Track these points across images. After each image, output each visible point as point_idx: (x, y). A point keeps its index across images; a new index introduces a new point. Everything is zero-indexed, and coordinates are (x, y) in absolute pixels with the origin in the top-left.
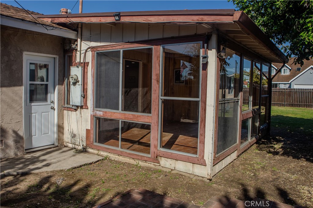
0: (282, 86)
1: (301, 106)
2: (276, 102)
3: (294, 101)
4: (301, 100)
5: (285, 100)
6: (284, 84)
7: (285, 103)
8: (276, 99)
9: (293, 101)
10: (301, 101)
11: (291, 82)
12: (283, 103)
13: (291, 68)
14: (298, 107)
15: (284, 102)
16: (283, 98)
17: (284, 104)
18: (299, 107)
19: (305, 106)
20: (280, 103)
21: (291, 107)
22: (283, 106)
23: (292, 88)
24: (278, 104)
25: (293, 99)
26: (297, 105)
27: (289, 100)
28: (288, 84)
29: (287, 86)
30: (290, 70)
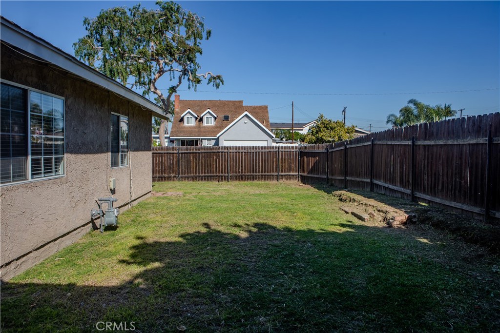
0: (205, 144)
1: (256, 179)
2: (213, 173)
3: (245, 169)
4: (256, 167)
5: (229, 168)
6: (208, 140)
7: (230, 175)
8: (213, 168)
9: (242, 170)
10: (256, 169)
11: (219, 137)
12: (226, 175)
13: (216, 116)
14: (251, 180)
15: (228, 173)
16: (225, 165)
17: (228, 176)
18: (253, 180)
19: (262, 178)
20: (221, 174)
21: (239, 180)
22: (225, 180)
23: (220, 145)
24: (217, 176)
25: (242, 167)
26: (249, 177)
27: (236, 168)
28: (213, 139)
29: (213, 142)
30: (215, 118)
